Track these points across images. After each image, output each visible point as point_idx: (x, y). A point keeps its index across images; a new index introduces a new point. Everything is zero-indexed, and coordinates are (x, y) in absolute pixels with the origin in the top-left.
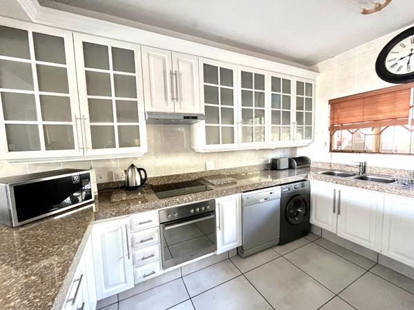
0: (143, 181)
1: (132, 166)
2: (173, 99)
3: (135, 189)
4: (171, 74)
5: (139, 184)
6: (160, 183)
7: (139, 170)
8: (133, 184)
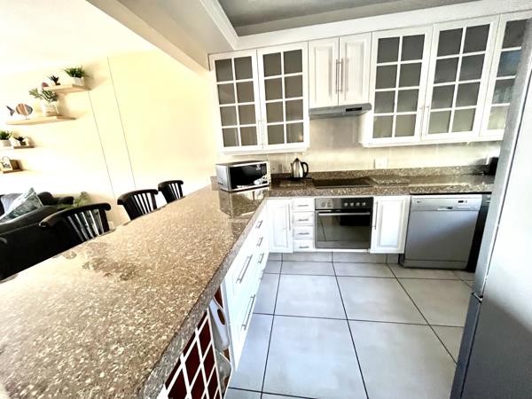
0: (305, 174)
1: (297, 160)
2: (337, 91)
3: (298, 180)
4: (338, 63)
5: (301, 176)
6: (321, 178)
7: (302, 164)
8: (296, 175)
